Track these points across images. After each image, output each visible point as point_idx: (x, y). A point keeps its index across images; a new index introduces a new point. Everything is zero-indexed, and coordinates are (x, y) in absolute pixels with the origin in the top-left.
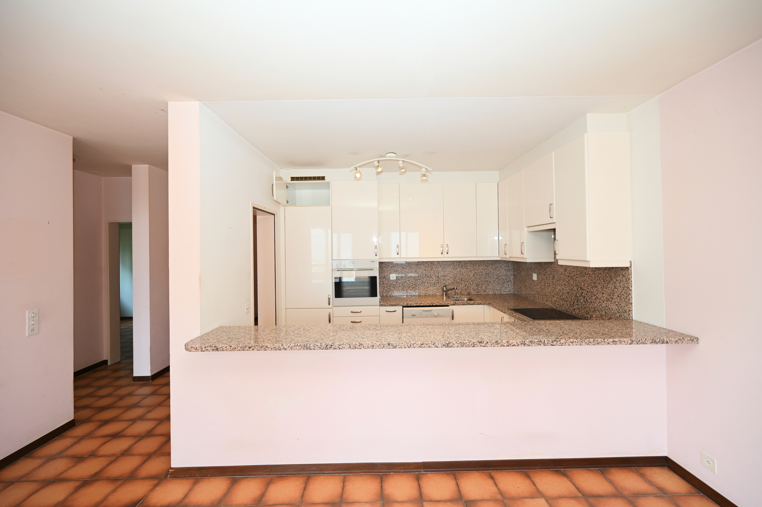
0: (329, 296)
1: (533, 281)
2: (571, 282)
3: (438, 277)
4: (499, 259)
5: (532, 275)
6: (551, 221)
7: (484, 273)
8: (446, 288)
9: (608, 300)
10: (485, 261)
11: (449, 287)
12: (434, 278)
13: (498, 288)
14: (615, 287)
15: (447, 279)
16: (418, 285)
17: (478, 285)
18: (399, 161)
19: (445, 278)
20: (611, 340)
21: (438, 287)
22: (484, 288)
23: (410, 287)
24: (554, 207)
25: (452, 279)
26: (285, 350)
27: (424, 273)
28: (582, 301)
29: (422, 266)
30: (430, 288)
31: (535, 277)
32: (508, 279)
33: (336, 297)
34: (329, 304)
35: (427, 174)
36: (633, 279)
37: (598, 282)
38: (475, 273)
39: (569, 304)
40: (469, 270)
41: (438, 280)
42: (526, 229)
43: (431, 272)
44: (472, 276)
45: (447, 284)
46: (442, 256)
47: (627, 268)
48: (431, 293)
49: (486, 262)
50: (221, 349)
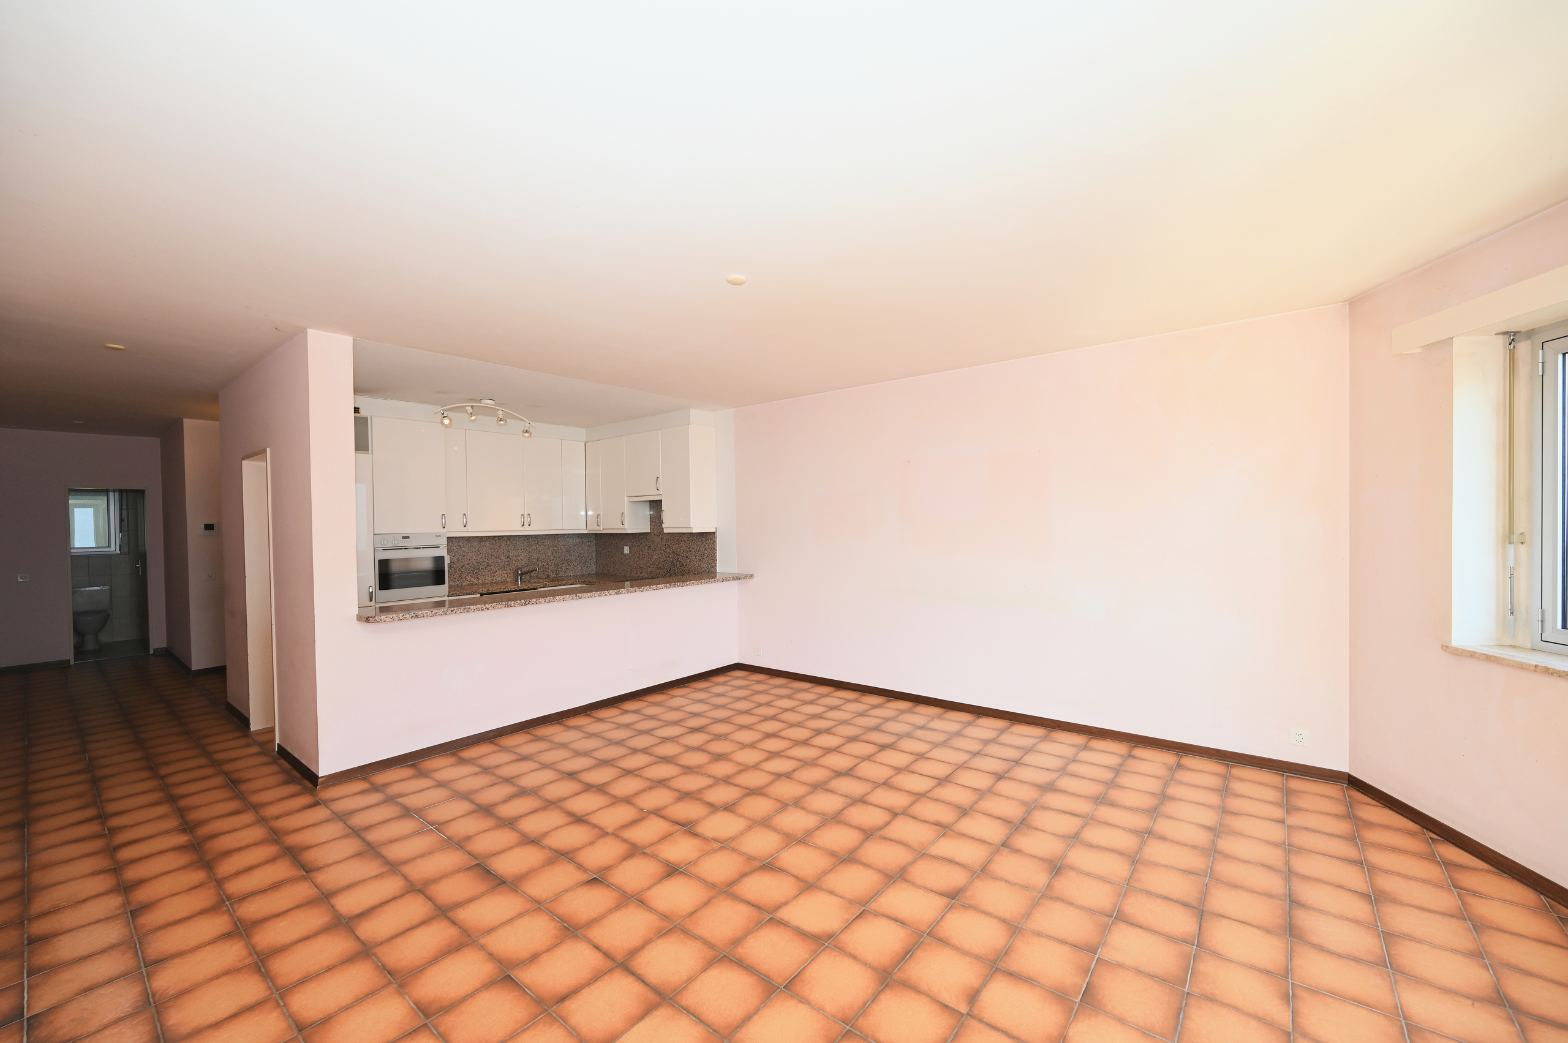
0: (371, 588)
1: (625, 555)
2: (668, 550)
3: (508, 557)
4: (586, 532)
5: (623, 548)
6: (657, 492)
7: (564, 550)
8: (521, 571)
9: (700, 561)
10: (565, 534)
11: (524, 570)
12: (503, 558)
13: (580, 568)
14: (705, 550)
15: (519, 559)
16: (482, 569)
17: (557, 565)
18: (499, 410)
19: (518, 558)
20: (713, 580)
21: (509, 571)
22: (564, 568)
23: (470, 573)
24: (660, 480)
25: (526, 559)
26: (488, 609)
27: (490, 552)
28: (678, 565)
29: (487, 543)
30: (498, 573)
31: (627, 550)
32: (590, 557)
33: (381, 589)
34: (371, 600)
35: (531, 430)
36: (717, 541)
37: (692, 547)
38: (554, 550)
39: (666, 571)
40: (547, 547)
41: (508, 561)
42: (626, 498)
43: (500, 551)
44: (550, 554)
45: (520, 566)
46: (523, 528)
47: (714, 533)
48: (499, 579)
49: (566, 536)
50: (421, 615)
